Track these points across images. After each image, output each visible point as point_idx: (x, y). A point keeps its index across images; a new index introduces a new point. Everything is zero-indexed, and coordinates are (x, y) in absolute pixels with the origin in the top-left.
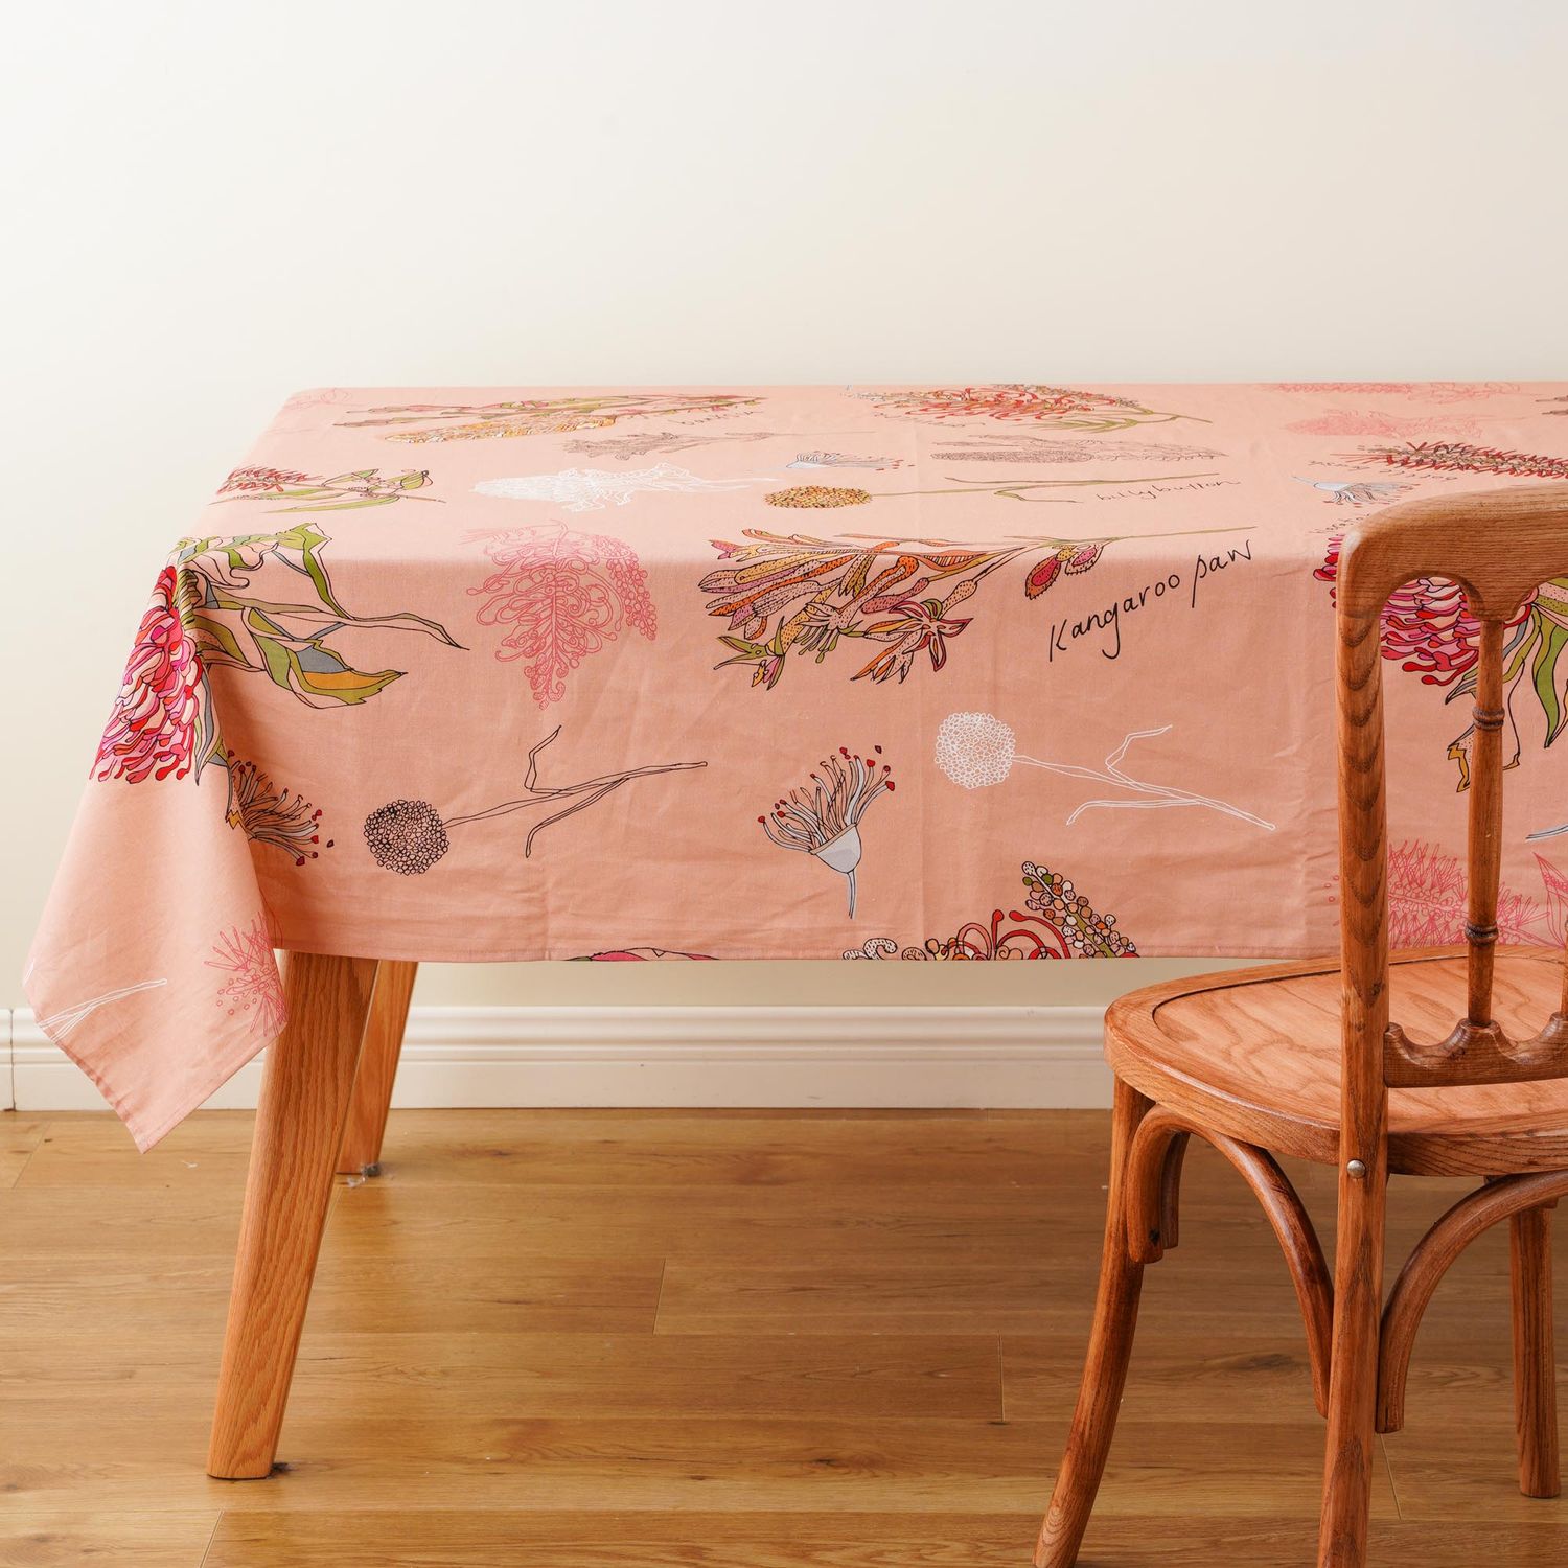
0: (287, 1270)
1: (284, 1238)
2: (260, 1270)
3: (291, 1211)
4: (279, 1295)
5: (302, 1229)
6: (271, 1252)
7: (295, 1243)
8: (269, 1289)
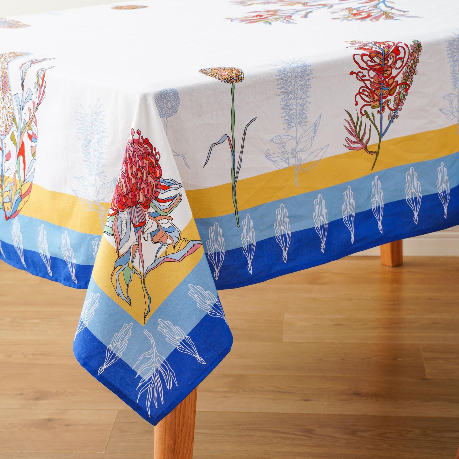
0: (185, 440)
1: (183, 426)
2: (175, 444)
3: (184, 412)
4: (183, 453)
5: (189, 419)
6: (179, 434)
7: (187, 426)
8: (179, 452)
